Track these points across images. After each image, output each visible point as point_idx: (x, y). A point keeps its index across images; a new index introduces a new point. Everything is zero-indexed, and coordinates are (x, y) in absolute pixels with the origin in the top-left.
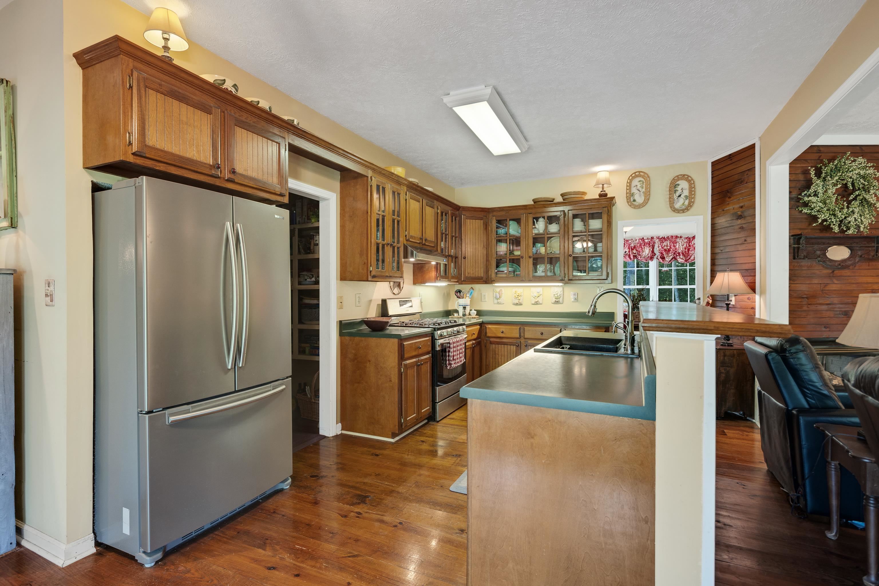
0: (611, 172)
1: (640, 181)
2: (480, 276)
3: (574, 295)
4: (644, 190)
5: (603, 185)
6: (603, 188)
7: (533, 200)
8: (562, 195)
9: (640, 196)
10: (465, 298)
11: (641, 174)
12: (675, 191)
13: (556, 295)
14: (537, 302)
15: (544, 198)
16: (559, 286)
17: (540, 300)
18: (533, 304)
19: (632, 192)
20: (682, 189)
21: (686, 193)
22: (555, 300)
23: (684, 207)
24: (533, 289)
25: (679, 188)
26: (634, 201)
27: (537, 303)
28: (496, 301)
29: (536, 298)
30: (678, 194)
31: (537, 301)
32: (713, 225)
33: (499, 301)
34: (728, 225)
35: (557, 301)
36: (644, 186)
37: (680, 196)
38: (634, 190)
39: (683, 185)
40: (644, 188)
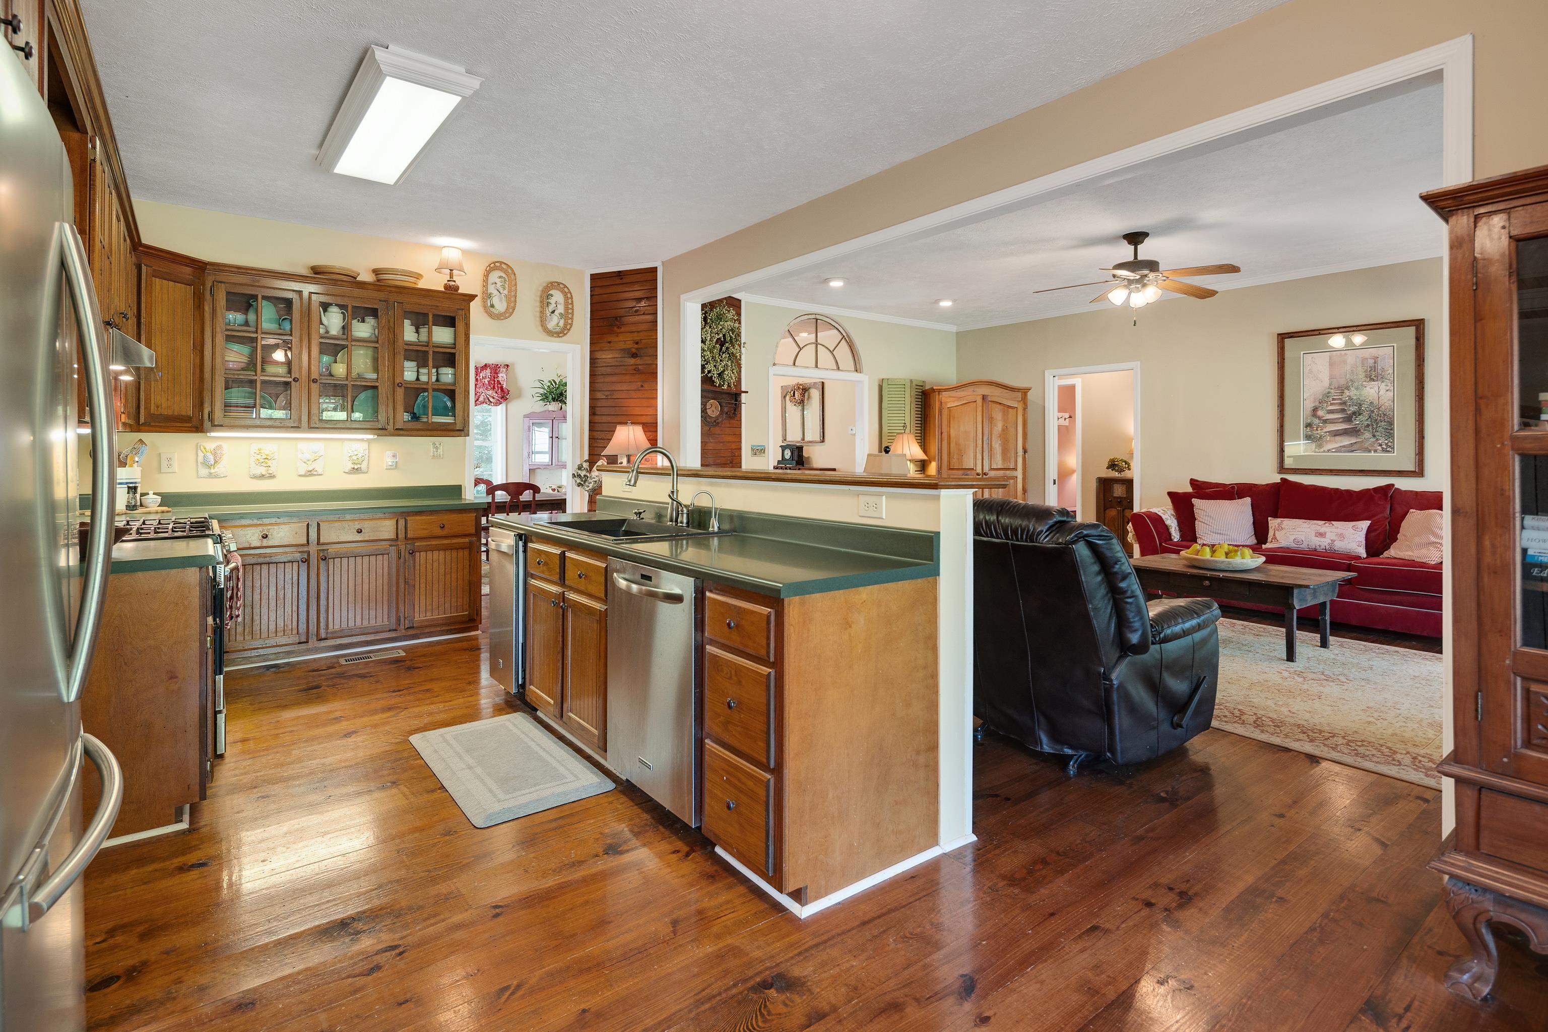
0: (465, 252)
1: (500, 277)
2: (183, 413)
3: (394, 456)
4: (506, 292)
5: (451, 270)
6: (451, 275)
7: (314, 268)
8: (376, 272)
9: (501, 300)
10: (133, 467)
11: (503, 266)
12: (548, 304)
13: (355, 458)
14: (311, 471)
16: (362, 440)
17: (319, 468)
18: (300, 476)
19: (489, 291)
20: (556, 303)
21: (561, 309)
22: (353, 466)
23: (558, 329)
24: (302, 445)
25: (552, 301)
26: (492, 306)
27: (310, 473)
28: (204, 471)
29: (310, 463)
30: (551, 308)
31: (310, 469)
32: (593, 361)
33: (212, 471)
34: (617, 364)
35: (356, 467)
36: (507, 286)
37: (553, 312)
38: (491, 289)
39: (557, 297)
40: (507, 289)
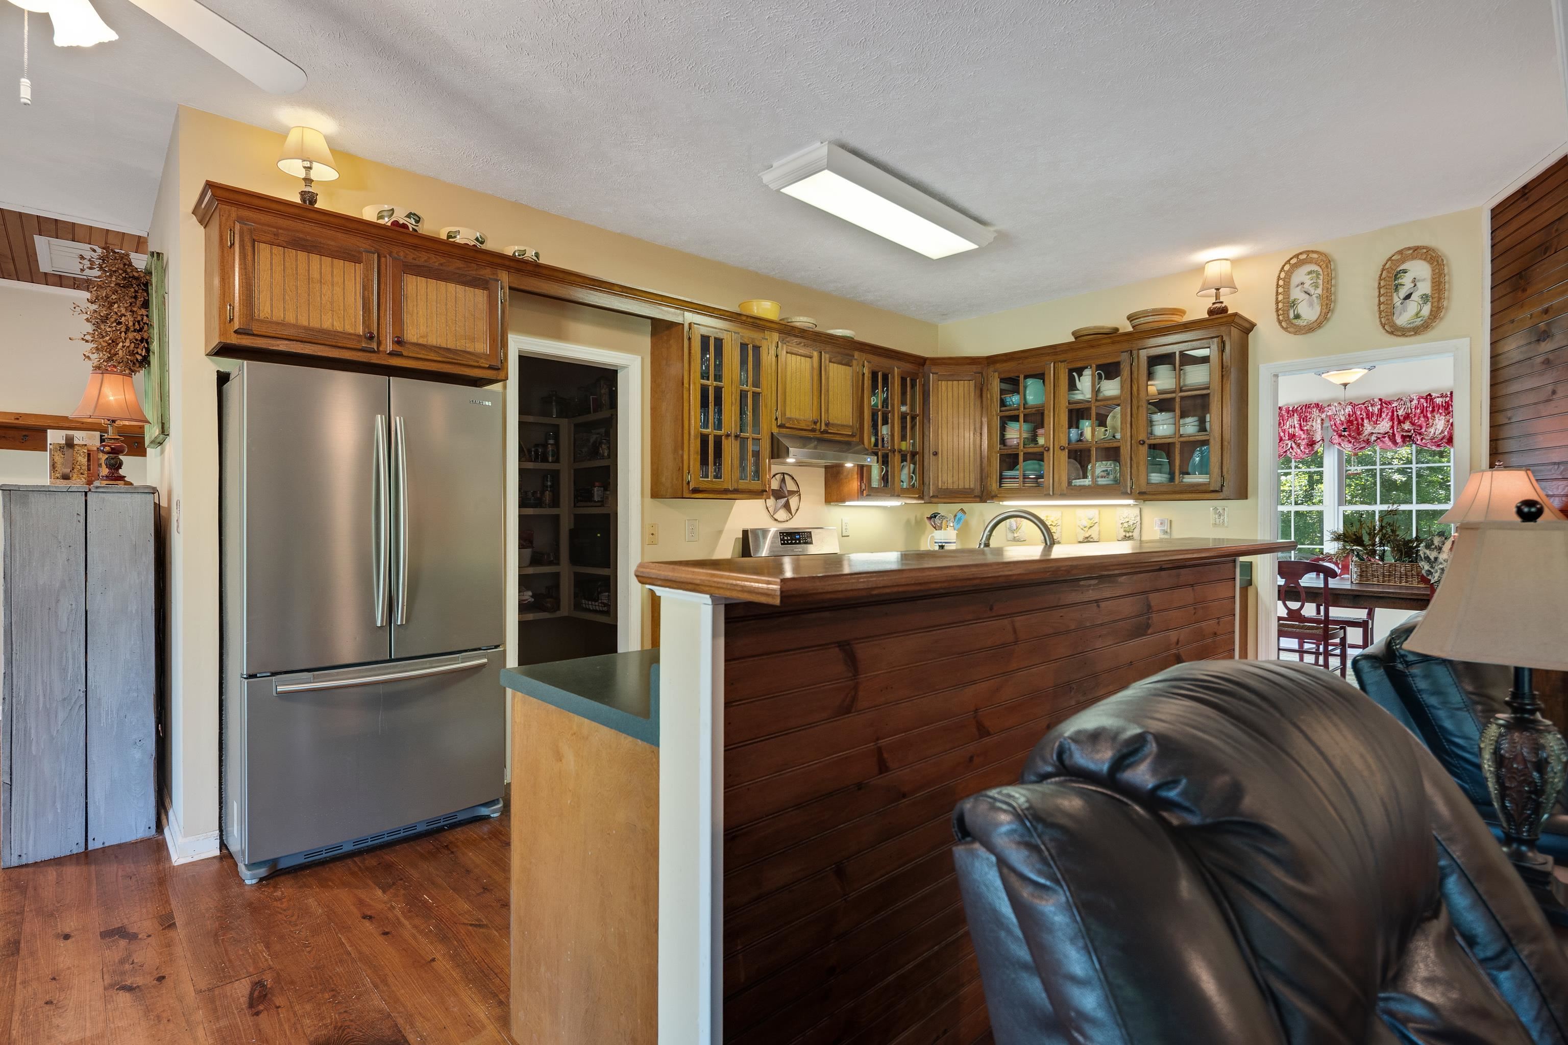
0: (1235, 262)
1: (1310, 273)
2: (967, 486)
3: (1161, 524)
4: (1319, 291)
5: (1218, 289)
6: (1217, 296)
7: (1073, 334)
8: (1131, 318)
9: (1311, 304)
10: (945, 529)
11: (1315, 256)
12: (1397, 288)
13: (1126, 525)
14: (1087, 538)
15: (1095, 328)
16: (1129, 505)
17: (1094, 533)
18: (1080, 542)
19: (1292, 298)
20: (1414, 281)
21: (1425, 288)
22: (1124, 534)
23: (1418, 322)
24: (1080, 512)
25: (1407, 280)
26: (1297, 317)
27: (1087, 540)
28: (1010, 536)
29: (1086, 529)
30: (1403, 292)
31: (1087, 535)
32: (1495, 357)
33: (1016, 535)
34: (1521, 357)
35: (1127, 535)
36: (1320, 282)
37: (1408, 297)
38: (1296, 293)
39: (1419, 270)
40: (1321, 286)
